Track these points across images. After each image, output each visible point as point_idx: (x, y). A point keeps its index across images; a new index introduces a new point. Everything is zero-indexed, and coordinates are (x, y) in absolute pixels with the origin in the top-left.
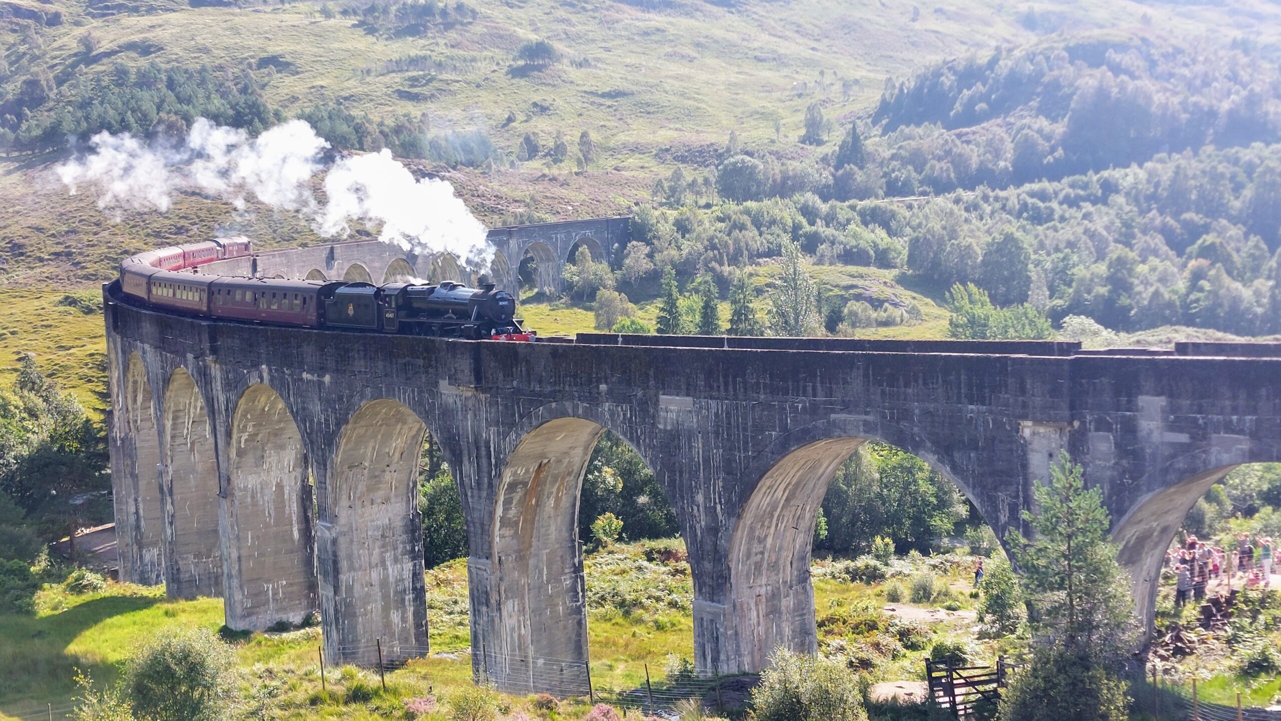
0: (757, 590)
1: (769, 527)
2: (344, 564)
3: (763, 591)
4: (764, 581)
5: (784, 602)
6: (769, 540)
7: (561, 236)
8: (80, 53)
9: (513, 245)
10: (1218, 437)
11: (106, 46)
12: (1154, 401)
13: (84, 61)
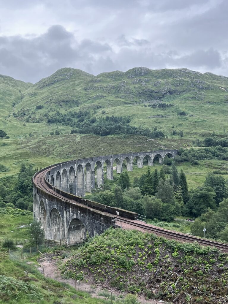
0: (56, 227)
1: (57, 219)
3: (57, 228)
4: (57, 226)
5: (61, 229)
6: (57, 221)
7: (163, 153)
8: (102, 114)
9: (152, 155)
10: (74, 214)
11: (106, 112)
12: (71, 209)
13: (102, 115)
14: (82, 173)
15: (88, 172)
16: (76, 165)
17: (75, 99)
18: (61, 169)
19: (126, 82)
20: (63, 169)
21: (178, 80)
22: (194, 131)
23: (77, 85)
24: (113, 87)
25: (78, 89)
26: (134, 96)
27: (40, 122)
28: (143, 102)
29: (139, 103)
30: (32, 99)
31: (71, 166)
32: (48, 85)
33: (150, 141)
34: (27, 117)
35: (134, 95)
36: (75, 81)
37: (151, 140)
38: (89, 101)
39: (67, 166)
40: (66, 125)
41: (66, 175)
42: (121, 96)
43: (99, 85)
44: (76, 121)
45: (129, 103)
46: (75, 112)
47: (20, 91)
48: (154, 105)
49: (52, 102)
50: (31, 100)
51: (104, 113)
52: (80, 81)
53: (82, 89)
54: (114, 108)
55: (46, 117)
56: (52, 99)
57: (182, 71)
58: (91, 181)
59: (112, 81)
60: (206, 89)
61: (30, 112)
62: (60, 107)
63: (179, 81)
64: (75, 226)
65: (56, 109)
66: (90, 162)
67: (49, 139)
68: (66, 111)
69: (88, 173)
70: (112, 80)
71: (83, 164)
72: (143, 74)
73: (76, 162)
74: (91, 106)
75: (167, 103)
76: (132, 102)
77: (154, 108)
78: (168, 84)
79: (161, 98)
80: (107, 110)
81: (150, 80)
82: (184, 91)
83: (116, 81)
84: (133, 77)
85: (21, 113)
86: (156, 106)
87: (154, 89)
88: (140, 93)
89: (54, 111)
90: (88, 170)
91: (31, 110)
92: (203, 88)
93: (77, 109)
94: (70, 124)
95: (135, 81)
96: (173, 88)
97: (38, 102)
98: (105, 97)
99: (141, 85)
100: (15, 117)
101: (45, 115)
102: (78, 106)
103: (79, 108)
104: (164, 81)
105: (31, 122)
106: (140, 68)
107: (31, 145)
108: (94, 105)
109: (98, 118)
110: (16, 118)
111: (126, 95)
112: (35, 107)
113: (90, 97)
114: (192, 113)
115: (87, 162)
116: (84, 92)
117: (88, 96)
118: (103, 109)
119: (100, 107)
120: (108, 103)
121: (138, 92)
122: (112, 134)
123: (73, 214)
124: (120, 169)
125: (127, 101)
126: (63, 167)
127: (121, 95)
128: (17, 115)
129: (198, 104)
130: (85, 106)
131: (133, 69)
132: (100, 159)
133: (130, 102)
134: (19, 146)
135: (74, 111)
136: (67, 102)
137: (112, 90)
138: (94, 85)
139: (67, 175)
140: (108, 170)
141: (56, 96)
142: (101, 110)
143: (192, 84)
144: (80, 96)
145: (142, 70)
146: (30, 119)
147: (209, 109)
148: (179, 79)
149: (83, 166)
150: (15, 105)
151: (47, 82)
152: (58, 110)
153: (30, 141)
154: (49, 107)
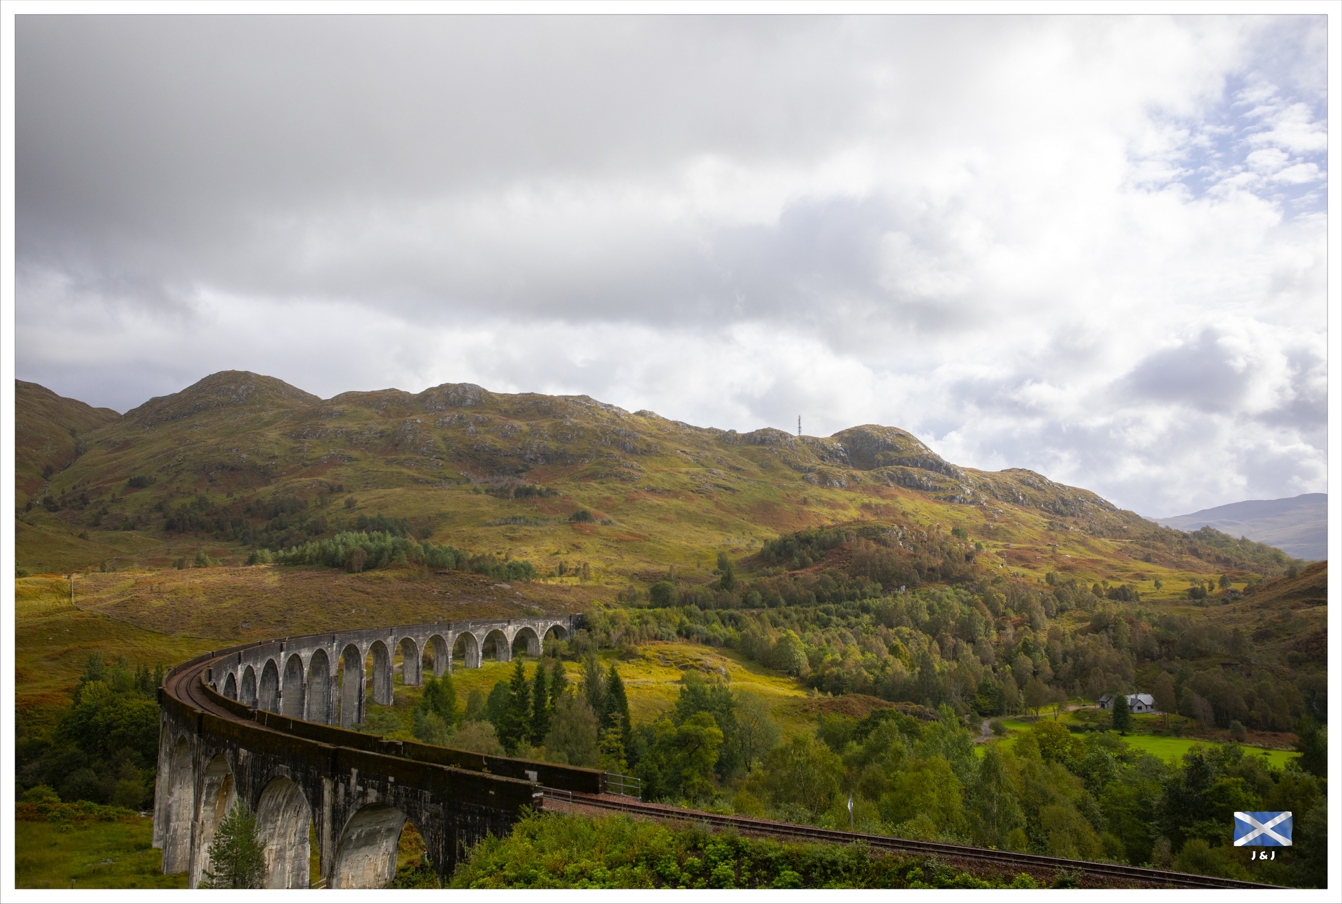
2: (174, 818)
7: (541, 624)
8: (346, 508)
9: (511, 628)
10: (370, 790)
11: (359, 504)
12: (355, 771)
13: (347, 512)
14: (299, 683)
15: (318, 680)
16: (283, 654)
17: (259, 462)
18: (239, 667)
19: (419, 421)
20: (247, 664)
21: (568, 424)
22: (616, 566)
23: (267, 424)
24: (382, 434)
25: (273, 434)
26: (441, 462)
27: (138, 530)
28: (468, 481)
29: (458, 483)
30: (115, 459)
31: (269, 657)
32: (173, 418)
33: (497, 589)
34: (95, 511)
35: (442, 459)
36: (262, 410)
37: (500, 588)
38: (304, 470)
39: (257, 659)
40: (228, 541)
41: (252, 688)
42: (405, 460)
43: (338, 425)
44: (261, 527)
45: (428, 482)
46: (258, 502)
47: (73, 433)
48: (501, 489)
49: (183, 469)
50: (111, 460)
51: (350, 505)
52: (276, 411)
53: (284, 434)
54: (382, 492)
55: (160, 514)
56: (184, 460)
57: (577, 403)
58: (325, 709)
59: (376, 416)
60: (642, 454)
61: (108, 498)
62: (209, 484)
63: (569, 428)
64: (362, 831)
65: (196, 490)
66: (324, 646)
67: (174, 581)
68: (228, 497)
69: (318, 683)
70: (378, 413)
71: (306, 654)
72: (469, 402)
73: (285, 646)
74: (311, 485)
75: (538, 487)
76: (437, 480)
77: (502, 497)
78: (541, 435)
79: (522, 471)
80: (361, 498)
81: (490, 420)
82: (585, 456)
83: (390, 417)
84: (441, 410)
85: (74, 500)
86: (508, 491)
87: (500, 444)
88: (459, 454)
89: (190, 494)
90: (319, 674)
91: (109, 489)
92: (633, 452)
93: (265, 492)
94: (241, 536)
95: (447, 420)
96: (553, 445)
97: (137, 466)
98: (356, 459)
99: (465, 431)
100: (50, 510)
101: (159, 508)
102: (267, 483)
103: (271, 488)
104: (528, 425)
105: (108, 529)
106: (462, 385)
107: (110, 599)
108: (321, 482)
109: (332, 522)
110: (53, 515)
111: (418, 457)
112: (126, 481)
113: (309, 458)
114: (608, 517)
115: (317, 645)
116: (289, 443)
117: (300, 454)
118: (349, 496)
119: (340, 489)
120: (365, 480)
121: (454, 451)
122: (382, 568)
123: (365, 789)
124: (415, 670)
125: (420, 476)
126: (245, 661)
127: (403, 457)
128: (60, 504)
129: (623, 491)
130: (291, 485)
131: (441, 386)
132: (355, 638)
133: (429, 478)
134: (66, 600)
135: (255, 499)
136: (233, 469)
137: (376, 441)
138: (322, 425)
139: (255, 686)
140: (376, 673)
141: (199, 452)
142: (342, 497)
143: (606, 439)
144: (277, 453)
145: (465, 392)
146: (105, 517)
147: (651, 507)
148: (571, 422)
149: (304, 660)
150: (51, 473)
151: (167, 409)
152: (202, 492)
153: (105, 587)
154: (170, 482)
